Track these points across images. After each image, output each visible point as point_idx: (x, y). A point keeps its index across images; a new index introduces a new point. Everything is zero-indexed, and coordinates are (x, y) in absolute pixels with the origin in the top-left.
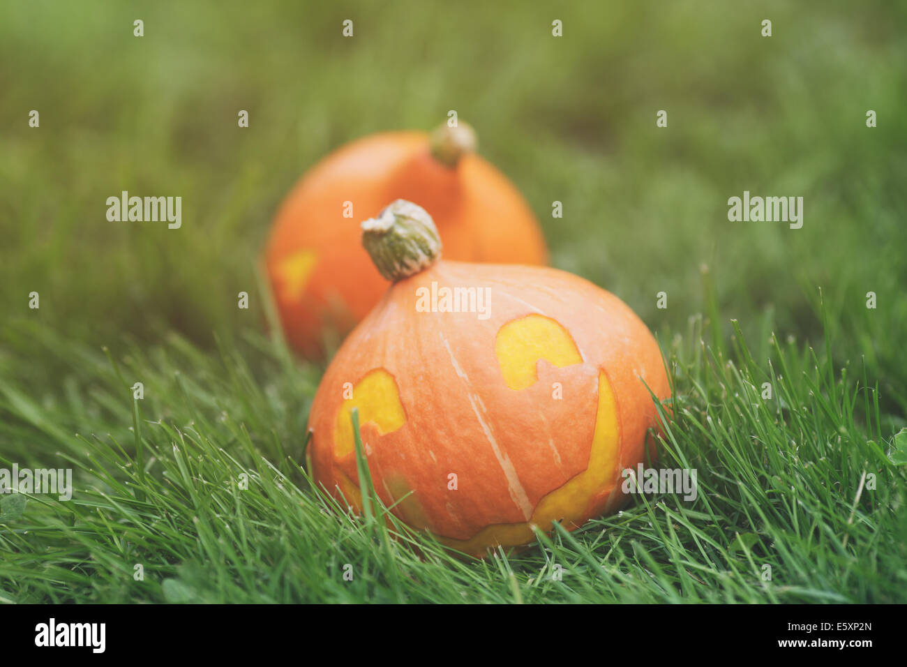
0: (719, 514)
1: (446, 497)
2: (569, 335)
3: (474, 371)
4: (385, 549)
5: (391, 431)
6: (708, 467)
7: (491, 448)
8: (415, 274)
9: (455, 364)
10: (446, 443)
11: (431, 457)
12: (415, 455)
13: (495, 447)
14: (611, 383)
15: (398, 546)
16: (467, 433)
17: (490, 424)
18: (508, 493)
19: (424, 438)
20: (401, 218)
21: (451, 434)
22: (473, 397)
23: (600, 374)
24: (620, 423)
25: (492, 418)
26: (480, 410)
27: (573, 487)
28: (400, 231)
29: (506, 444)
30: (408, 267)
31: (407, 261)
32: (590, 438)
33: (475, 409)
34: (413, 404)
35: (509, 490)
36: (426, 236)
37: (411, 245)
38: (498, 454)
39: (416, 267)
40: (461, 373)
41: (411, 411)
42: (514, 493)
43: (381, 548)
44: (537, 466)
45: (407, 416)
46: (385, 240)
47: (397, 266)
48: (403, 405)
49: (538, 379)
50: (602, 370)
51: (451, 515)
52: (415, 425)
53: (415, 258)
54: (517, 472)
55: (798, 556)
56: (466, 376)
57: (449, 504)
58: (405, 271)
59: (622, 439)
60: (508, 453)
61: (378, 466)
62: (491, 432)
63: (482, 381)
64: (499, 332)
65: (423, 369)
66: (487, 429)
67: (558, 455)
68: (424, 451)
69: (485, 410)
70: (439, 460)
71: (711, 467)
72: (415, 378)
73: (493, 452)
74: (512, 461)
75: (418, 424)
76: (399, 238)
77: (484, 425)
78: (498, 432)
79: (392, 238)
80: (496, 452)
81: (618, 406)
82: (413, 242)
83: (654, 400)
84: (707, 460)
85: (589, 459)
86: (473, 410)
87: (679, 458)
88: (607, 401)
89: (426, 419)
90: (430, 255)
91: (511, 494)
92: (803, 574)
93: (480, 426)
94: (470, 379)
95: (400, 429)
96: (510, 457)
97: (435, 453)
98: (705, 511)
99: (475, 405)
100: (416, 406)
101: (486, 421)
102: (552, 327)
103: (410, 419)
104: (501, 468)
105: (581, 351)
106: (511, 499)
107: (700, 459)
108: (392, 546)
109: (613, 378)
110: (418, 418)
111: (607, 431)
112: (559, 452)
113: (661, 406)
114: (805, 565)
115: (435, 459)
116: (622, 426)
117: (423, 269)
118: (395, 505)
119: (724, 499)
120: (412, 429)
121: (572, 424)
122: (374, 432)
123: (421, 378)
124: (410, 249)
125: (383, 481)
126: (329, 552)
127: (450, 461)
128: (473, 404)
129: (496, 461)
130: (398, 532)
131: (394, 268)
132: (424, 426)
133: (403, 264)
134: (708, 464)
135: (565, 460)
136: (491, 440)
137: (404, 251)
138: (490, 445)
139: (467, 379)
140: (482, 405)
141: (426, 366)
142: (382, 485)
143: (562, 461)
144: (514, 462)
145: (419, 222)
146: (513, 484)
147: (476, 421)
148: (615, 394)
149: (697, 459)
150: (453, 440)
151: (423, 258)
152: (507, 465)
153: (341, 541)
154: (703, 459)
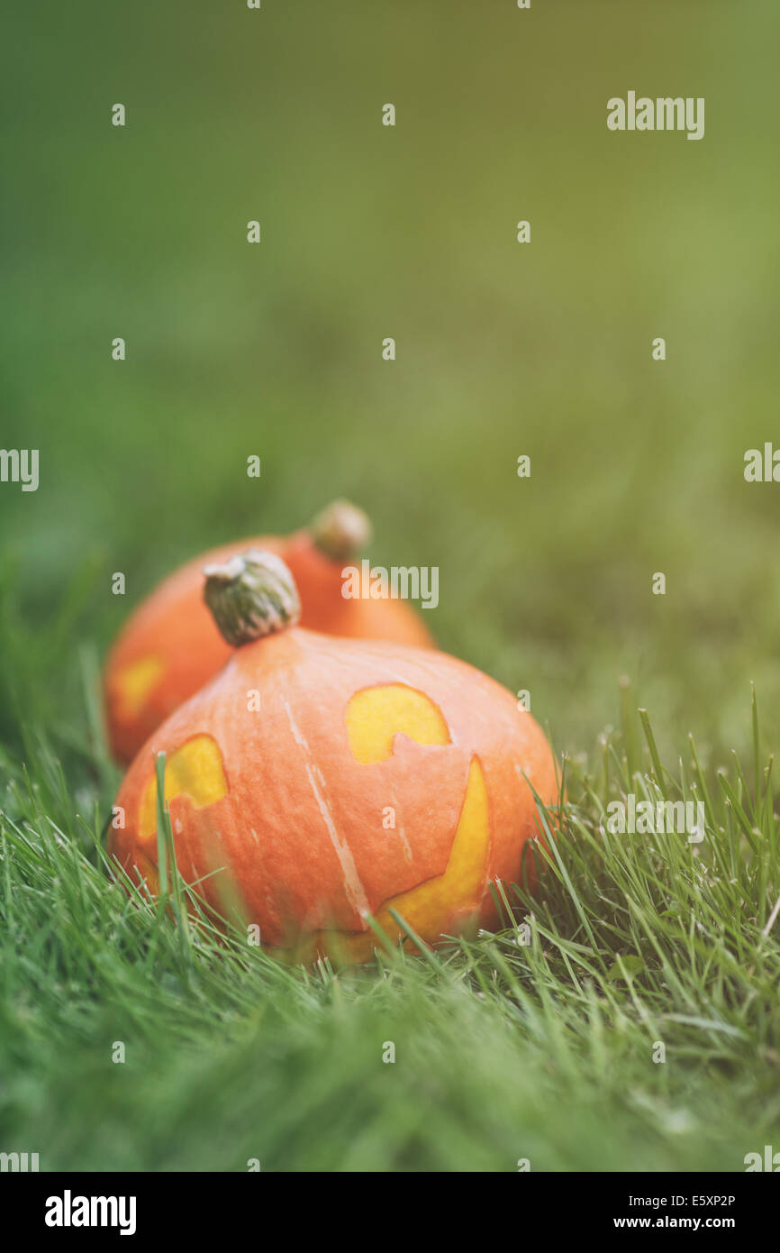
0: (604, 948)
1: (267, 888)
2: (439, 713)
3: (318, 740)
4: (181, 935)
5: (208, 804)
6: (596, 889)
7: (327, 829)
8: (263, 636)
9: (294, 729)
10: (273, 820)
11: (253, 838)
12: (234, 834)
13: (332, 829)
14: (483, 773)
15: (198, 931)
16: (299, 810)
17: (329, 802)
18: (344, 890)
19: (247, 814)
20: (251, 566)
21: (279, 810)
22: (311, 768)
23: (472, 761)
24: (491, 825)
25: (332, 794)
26: (319, 783)
27: (425, 894)
28: (249, 580)
29: (346, 828)
30: (254, 626)
31: (255, 618)
32: (452, 836)
33: (312, 782)
34: (237, 773)
35: (345, 886)
36: (280, 590)
37: (261, 599)
38: (335, 839)
39: (264, 626)
40: (300, 739)
41: (234, 781)
42: (351, 891)
43: (176, 931)
44: (381, 859)
45: (229, 787)
46: (229, 591)
47: (241, 623)
48: (226, 773)
49: (393, 754)
50: (476, 757)
51: (272, 913)
52: (237, 799)
53: (264, 615)
54: (356, 864)
55: (689, 984)
56: (305, 743)
57: (269, 898)
58: (251, 631)
59: (492, 845)
60: (348, 839)
61: (188, 847)
62: (329, 810)
63: (325, 751)
64: (352, 698)
65: (255, 733)
66: (324, 808)
67: (409, 849)
68: (245, 830)
69: (324, 784)
70: (261, 841)
71: (598, 890)
72: (244, 743)
73: (329, 836)
74: (351, 850)
75: (241, 796)
76: (246, 589)
77: (321, 803)
78: (337, 812)
79: (238, 588)
80: (332, 837)
81: (491, 803)
82: (264, 596)
83: (536, 800)
84: (595, 882)
85: (447, 861)
86: (310, 785)
87: (559, 868)
88: (477, 794)
89: (252, 791)
90: (284, 615)
91: (347, 891)
92: (691, 1003)
93: (317, 804)
94: (310, 746)
95: (219, 803)
96: (349, 844)
97: (258, 832)
98: (588, 944)
99: (313, 778)
100: (241, 775)
101: (325, 797)
102: (418, 701)
103: (232, 790)
104: (335, 855)
105: (452, 731)
106: (346, 897)
107: (587, 879)
108: (191, 931)
109: (487, 768)
110: (243, 790)
111: (474, 831)
112: (411, 845)
113: (544, 809)
114: (696, 995)
115: (257, 840)
116: (493, 829)
117: (274, 631)
118: (199, 881)
119: (611, 927)
120: (233, 802)
121: (430, 814)
122: (187, 806)
123: (252, 744)
124: (257, 602)
125: (193, 866)
126: (113, 926)
127: (275, 842)
128: (310, 776)
129: (333, 848)
130: (200, 919)
131: (237, 627)
132: (248, 800)
133: (249, 621)
134: (596, 887)
135: (417, 856)
136: (329, 821)
137: (251, 605)
138: (326, 825)
139: (306, 746)
140: (321, 777)
141: (259, 730)
142: (191, 870)
143: (414, 857)
144: (354, 851)
145: (273, 574)
146: (351, 879)
147: (312, 796)
148: (488, 789)
149: (583, 879)
150: (281, 817)
151: (274, 617)
152: (344, 853)
153: (126, 916)
154: (590, 880)
